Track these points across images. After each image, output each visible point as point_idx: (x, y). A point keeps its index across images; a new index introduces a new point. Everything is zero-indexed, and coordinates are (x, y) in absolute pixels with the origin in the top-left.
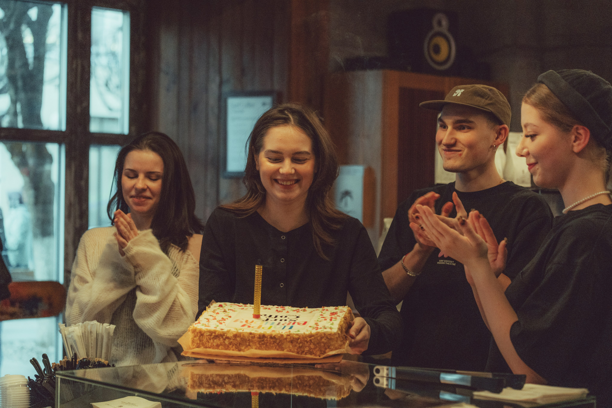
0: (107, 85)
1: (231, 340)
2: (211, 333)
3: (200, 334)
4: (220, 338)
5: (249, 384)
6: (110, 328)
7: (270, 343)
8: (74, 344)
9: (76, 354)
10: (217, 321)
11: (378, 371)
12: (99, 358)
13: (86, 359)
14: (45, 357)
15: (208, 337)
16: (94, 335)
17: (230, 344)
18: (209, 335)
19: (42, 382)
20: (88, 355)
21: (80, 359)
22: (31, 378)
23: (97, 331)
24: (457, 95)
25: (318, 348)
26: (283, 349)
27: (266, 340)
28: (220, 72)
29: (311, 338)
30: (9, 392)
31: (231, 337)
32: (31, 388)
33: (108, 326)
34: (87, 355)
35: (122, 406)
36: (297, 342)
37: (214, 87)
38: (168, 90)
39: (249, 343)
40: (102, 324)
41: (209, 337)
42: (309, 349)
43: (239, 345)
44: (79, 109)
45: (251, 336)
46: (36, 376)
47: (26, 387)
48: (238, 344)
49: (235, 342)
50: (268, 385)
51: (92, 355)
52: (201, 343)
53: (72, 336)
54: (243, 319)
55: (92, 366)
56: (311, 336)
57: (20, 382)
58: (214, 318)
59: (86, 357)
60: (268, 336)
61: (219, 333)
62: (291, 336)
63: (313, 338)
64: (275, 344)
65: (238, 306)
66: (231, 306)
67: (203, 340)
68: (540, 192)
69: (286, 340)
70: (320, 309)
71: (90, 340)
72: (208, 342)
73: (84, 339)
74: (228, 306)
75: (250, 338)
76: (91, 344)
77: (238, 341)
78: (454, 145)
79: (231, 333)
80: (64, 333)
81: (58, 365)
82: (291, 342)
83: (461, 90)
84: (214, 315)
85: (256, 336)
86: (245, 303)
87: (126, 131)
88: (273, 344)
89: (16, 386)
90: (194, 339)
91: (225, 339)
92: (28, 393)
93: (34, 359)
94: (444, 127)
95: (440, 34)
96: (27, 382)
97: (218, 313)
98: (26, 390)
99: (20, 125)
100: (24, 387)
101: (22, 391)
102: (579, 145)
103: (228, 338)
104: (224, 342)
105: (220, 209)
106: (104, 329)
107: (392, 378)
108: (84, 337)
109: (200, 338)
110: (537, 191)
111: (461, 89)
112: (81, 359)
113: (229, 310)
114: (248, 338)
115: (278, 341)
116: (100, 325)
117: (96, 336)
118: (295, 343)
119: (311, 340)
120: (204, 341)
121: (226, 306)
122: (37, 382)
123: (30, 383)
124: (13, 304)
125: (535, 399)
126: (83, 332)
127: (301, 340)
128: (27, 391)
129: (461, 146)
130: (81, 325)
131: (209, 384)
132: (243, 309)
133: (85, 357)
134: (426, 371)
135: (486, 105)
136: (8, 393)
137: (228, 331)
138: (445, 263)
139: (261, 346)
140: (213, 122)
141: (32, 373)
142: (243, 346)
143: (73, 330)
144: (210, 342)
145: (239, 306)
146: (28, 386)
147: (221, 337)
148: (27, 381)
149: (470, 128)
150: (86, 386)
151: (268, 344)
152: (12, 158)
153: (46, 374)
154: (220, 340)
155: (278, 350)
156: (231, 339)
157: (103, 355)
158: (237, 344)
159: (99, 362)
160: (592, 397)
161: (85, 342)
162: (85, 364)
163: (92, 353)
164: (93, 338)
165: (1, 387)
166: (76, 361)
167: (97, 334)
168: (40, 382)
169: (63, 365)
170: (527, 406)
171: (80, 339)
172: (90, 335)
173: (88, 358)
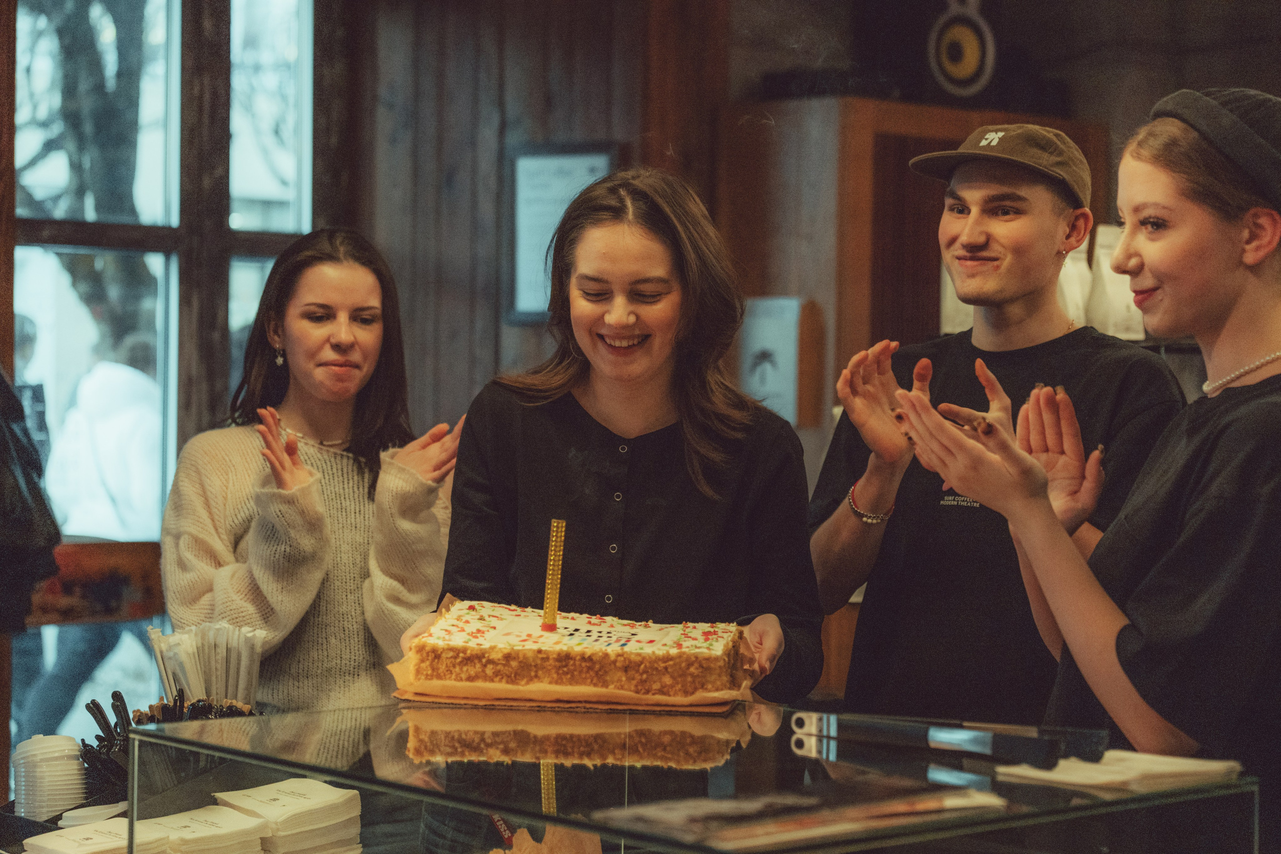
0: (277, 132)
1: (499, 667)
2: (456, 651)
3: (433, 656)
4: (475, 664)
5: (537, 748)
6: (254, 635)
7: (581, 672)
8: (178, 671)
9: (182, 690)
10: (468, 634)
11: (800, 723)
12: (232, 699)
13: (203, 701)
14: (117, 697)
15: (450, 660)
16: (222, 651)
17: (497, 676)
18: (451, 657)
19: (109, 750)
20: (208, 693)
21: (193, 702)
22: (87, 742)
23: (227, 644)
24: (991, 142)
25: (680, 686)
26: (605, 684)
27: (572, 665)
28: (501, 104)
29: (667, 664)
30: (41, 772)
31: (499, 660)
32: (87, 763)
34: (206, 693)
35: (278, 799)
36: (637, 671)
37: (488, 135)
38: (393, 141)
39: (536, 672)
40: (239, 630)
41: (453, 660)
42: (662, 686)
43: (515, 676)
44: (207, 182)
45: (540, 656)
46: (98, 737)
47: (76, 762)
48: (513, 675)
49: (506, 670)
50: (576, 750)
51: (217, 694)
52: (435, 674)
53: (176, 653)
54: (521, 632)
55: (216, 715)
56: (667, 658)
57: (65, 750)
58: (459, 629)
59: (205, 697)
60: (577, 655)
61: (474, 652)
62: (625, 656)
63: (671, 663)
64: (592, 673)
65: (507, 610)
66: (493, 610)
67: (438, 669)
68: (1163, 350)
69: (615, 665)
70: (681, 626)
71: (213, 663)
72: (449, 672)
73: (202, 659)
74: (487, 608)
75: (539, 662)
76: (216, 670)
77: (512, 668)
78: (985, 246)
79: (497, 652)
80: (160, 648)
81: (146, 715)
82: (626, 669)
83: (996, 133)
84: (461, 624)
85: (551, 657)
86: (523, 605)
87: (306, 227)
88: (587, 672)
89: (56, 759)
90: (419, 668)
91: (485, 666)
92: (82, 775)
93: (93, 702)
94: (963, 209)
95: (964, 21)
96: (79, 751)
97: (467, 622)
98: (76, 767)
99: (90, 214)
100: (72, 762)
101: (68, 770)
102: (1258, 249)
103: (490, 661)
104: (483, 671)
105: (496, 385)
106: (242, 640)
107: (829, 738)
108: (201, 655)
109: (434, 663)
110: (1156, 349)
111: (996, 131)
112: (194, 701)
113: (489, 616)
114: (534, 661)
115: (597, 666)
117: (225, 653)
118: (633, 672)
119: (666, 668)
120: (440, 671)
121: (483, 609)
122: (100, 750)
123: (86, 752)
125: (1125, 783)
126: (200, 645)
127: (645, 666)
128: (79, 770)
129: (1000, 249)
130: (196, 632)
131: (453, 747)
132: (519, 615)
133: (201, 698)
134: (901, 723)
135: (1052, 166)
136: (37, 774)
137: (493, 648)
138: (958, 503)
139: (562, 679)
140: (487, 209)
141: (90, 732)
142: (522, 679)
143: (177, 642)
144: (453, 672)
145: (510, 610)
146: (81, 760)
147: (476, 661)
148: (77, 748)
149: (1019, 212)
150: (203, 758)
151: (576, 673)
152: (74, 284)
153: (119, 734)
154: (475, 667)
155: (595, 685)
156: (497, 664)
157: (241, 693)
158: (511, 674)
159: (230, 708)
160: (1249, 779)
161: (203, 667)
162: (202, 711)
163: (217, 688)
164: (219, 657)
165: (22, 761)
166: (183, 707)
167: (228, 650)
168: (107, 751)
169: (156, 714)
170: (1108, 797)
171: (193, 661)
172: (214, 651)
173: (209, 699)
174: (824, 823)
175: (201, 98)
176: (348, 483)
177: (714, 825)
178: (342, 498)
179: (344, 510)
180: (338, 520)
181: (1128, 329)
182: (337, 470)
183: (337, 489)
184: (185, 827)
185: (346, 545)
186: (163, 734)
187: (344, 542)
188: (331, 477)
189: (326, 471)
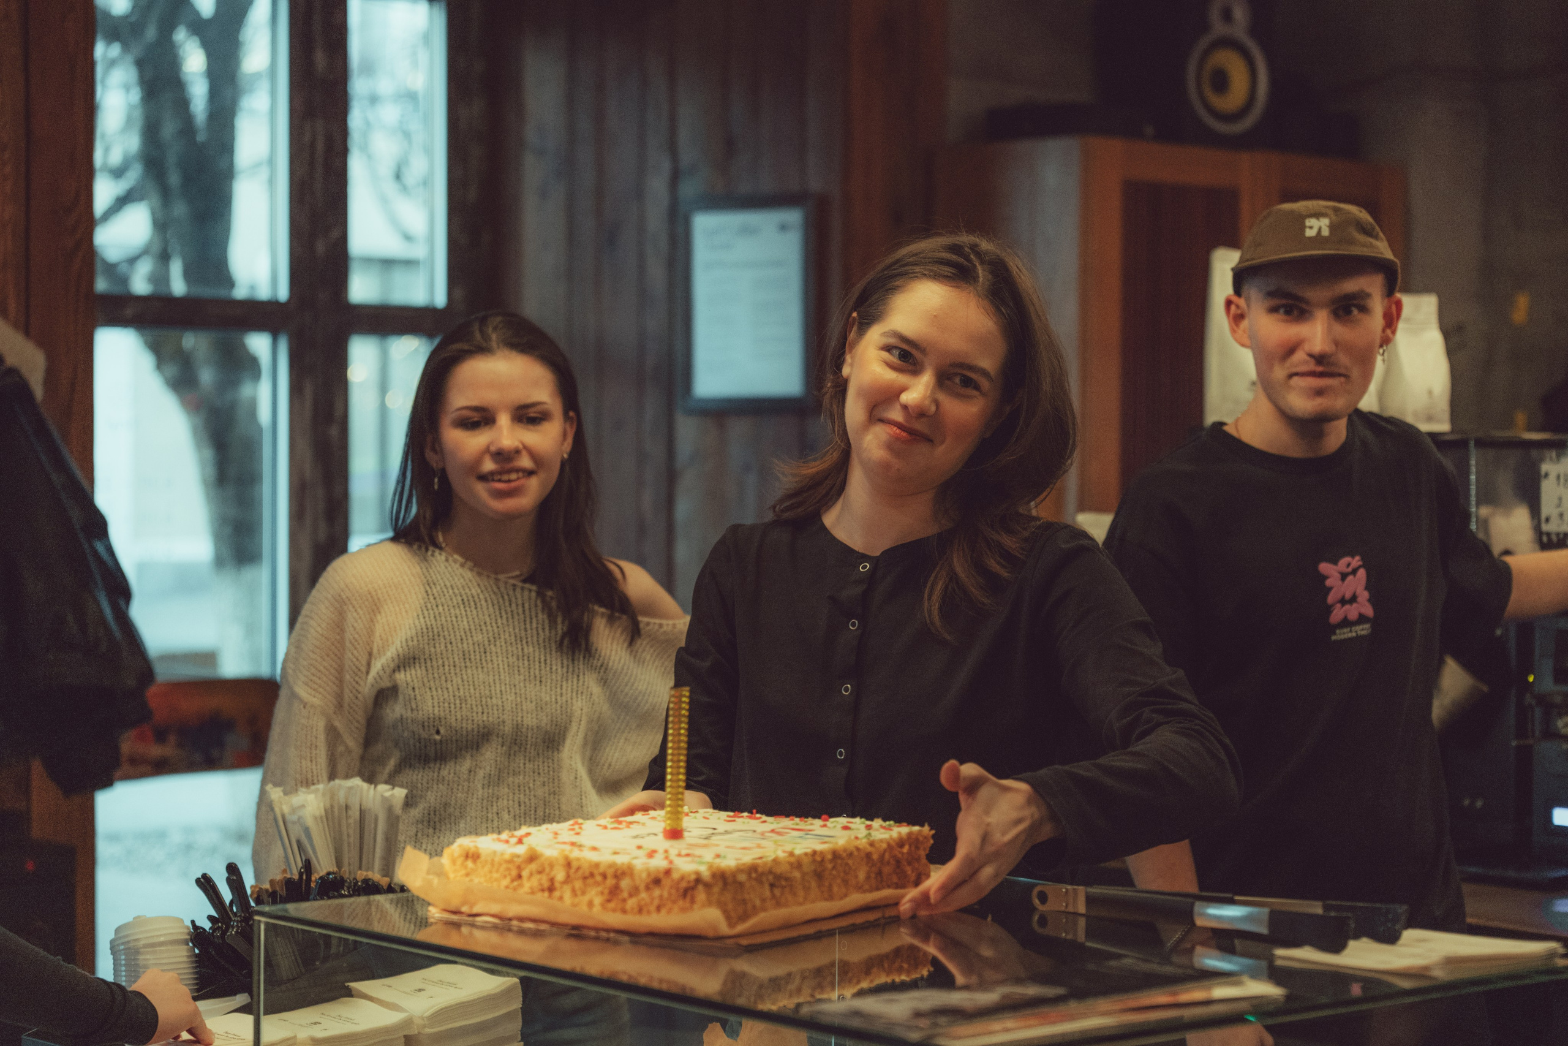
0: (398, 176)
6: (392, 795)
8: (304, 839)
9: (309, 861)
11: (1043, 897)
12: (367, 871)
13: (333, 873)
14: (233, 870)
16: (355, 814)
19: (224, 933)
20: (339, 863)
21: (321, 875)
22: (198, 924)
23: (361, 805)
24: (1319, 231)
28: (672, 148)
30: (144, 959)
32: (198, 948)
33: (389, 790)
34: (337, 863)
35: (423, 990)
37: (657, 185)
38: (544, 195)
40: (373, 786)
44: (321, 247)
46: (210, 918)
47: (185, 947)
51: (349, 864)
53: (300, 818)
55: (349, 892)
57: (172, 934)
59: (336, 869)
71: (344, 828)
73: (331, 824)
76: (348, 836)
80: (281, 810)
81: (267, 890)
83: (1318, 219)
87: (440, 299)
89: (163, 944)
92: (192, 962)
93: (204, 876)
95: (1229, 43)
96: (189, 934)
98: (185, 954)
99: (178, 287)
100: (181, 947)
101: (177, 957)
106: (379, 798)
107: (1077, 914)
108: (330, 820)
110: (1463, 443)
111: (1316, 216)
112: (323, 873)
116: (369, 789)
117: (359, 816)
122: (213, 933)
123: (197, 935)
124: (160, 736)
125: (1427, 968)
126: (328, 806)
128: (188, 957)
133: (331, 870)
136: (141, 963)
140: (656, 272)
141: (201, 911)
143: (302, 803)
146: (191, 944)
148: (186, 931)
150: (334, 942)
152: (160, 365)
153: (235, 914)
157: (377, 863)
159: (366, 881)
161: (332, 833)
162: (332, 887)
163: (349, 858)
164: (351, 821)
165: (122, 947)
166: (310, 880)
167: (362, 812)
168: (221, 934)
169: (278, 889)
170: (1406, 984)
171: (321, 825)
172: (345, 814)
173: (340, 870)
174: (1072, 1018)
175: (313, 145)
176: (531, 622)
177: (942, 1020)
178: (524, 642)
179: (526, 658)
180: (519, 671)
181: (1430, 419)
182: (517, 605)
183: (517, 630)
184: (315, 1023)
185: (529, 702)
186: (288, 915)
187: (526, 699)
188: (509, 615)
189: (502, 607)
